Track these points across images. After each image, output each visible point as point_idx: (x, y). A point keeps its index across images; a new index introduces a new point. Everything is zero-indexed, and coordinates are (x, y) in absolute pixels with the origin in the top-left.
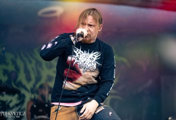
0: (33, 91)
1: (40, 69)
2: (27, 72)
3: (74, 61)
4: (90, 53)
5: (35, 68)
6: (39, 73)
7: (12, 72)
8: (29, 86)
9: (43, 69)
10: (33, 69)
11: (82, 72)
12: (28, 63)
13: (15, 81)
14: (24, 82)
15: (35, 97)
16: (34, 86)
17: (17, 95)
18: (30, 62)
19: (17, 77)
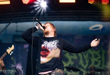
0: (87, 70)
1: (91, 58)
2: (84, 59)
3: (45, 46)
4: (53, 41)
5: (88, 58)
6: (90, 60)
7: (76, 60)
8: (85, 67)
9: (92, 58)
10: (87, 58)
11: (50, 51)
12: (84, 55)
13: (78, 65)
14: (82, 65)
15: (88, 73)
16: (88, 67)
17: (78, 72)
18: (86, 54)
19: (79, 62)
